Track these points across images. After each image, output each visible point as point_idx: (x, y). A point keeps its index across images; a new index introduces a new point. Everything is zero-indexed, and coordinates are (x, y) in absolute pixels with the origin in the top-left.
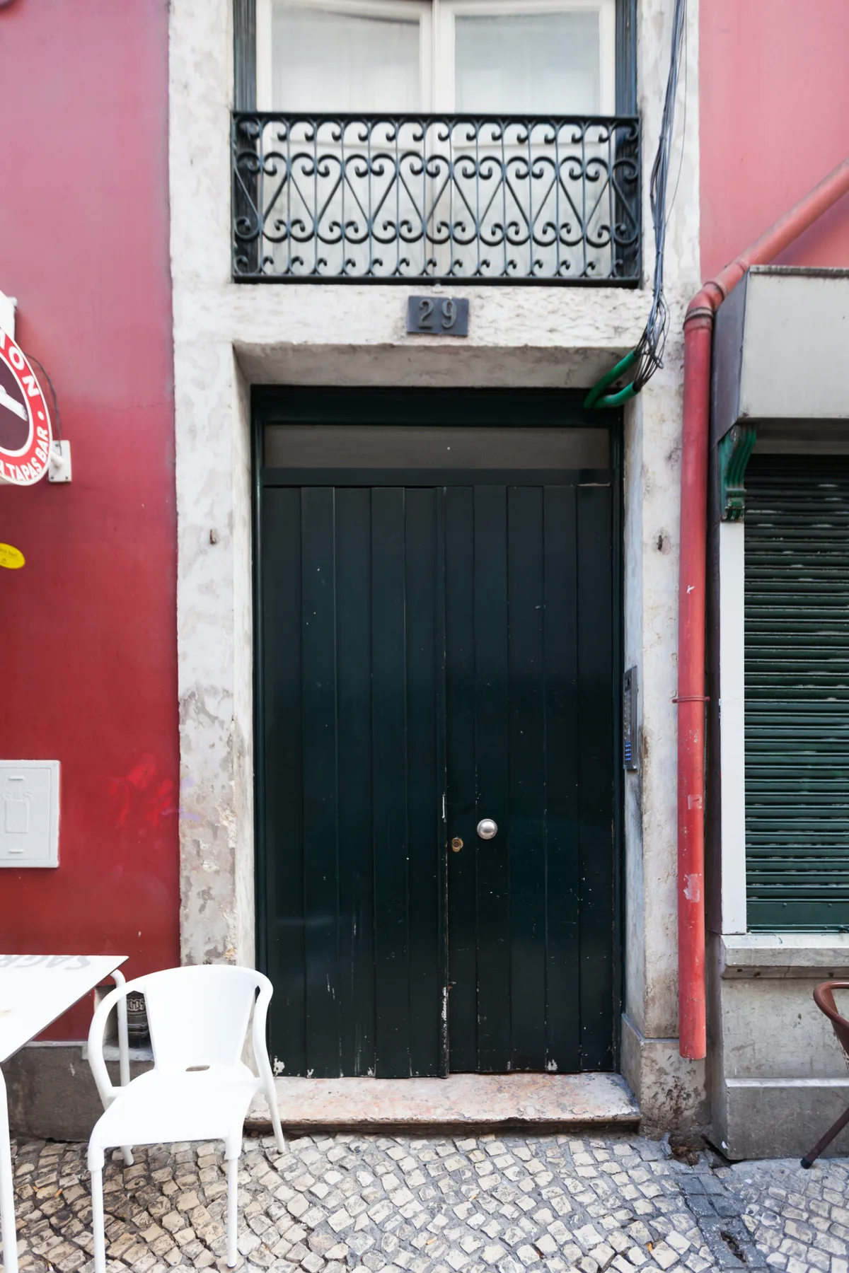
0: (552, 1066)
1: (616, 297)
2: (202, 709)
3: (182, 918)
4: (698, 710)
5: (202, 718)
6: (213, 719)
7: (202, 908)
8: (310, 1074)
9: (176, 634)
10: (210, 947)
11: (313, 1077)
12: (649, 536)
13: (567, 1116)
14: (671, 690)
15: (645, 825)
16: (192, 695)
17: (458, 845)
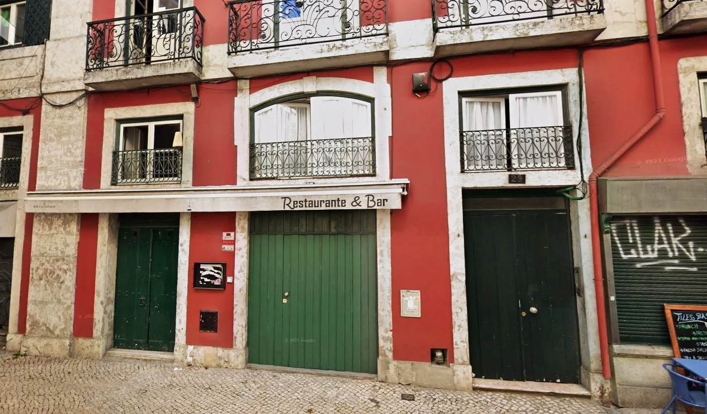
0: (558, 381)
1: (568, 172)
2: (457, 278)
3: (453, 332)
4: (601, 283)
5: (457, 280)
6: (460, 281)
7: (459, 330)
8: (483, 377)
9: (449, 259)
10: (462, 340)
11: (484, 378)
12: (582, 235)
13: (568, 393)
14: (592, 277)
15: (587, 312)
16: (454, 275)
17: (524, 314)
